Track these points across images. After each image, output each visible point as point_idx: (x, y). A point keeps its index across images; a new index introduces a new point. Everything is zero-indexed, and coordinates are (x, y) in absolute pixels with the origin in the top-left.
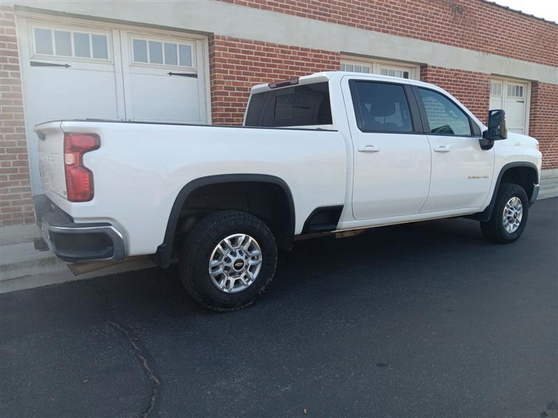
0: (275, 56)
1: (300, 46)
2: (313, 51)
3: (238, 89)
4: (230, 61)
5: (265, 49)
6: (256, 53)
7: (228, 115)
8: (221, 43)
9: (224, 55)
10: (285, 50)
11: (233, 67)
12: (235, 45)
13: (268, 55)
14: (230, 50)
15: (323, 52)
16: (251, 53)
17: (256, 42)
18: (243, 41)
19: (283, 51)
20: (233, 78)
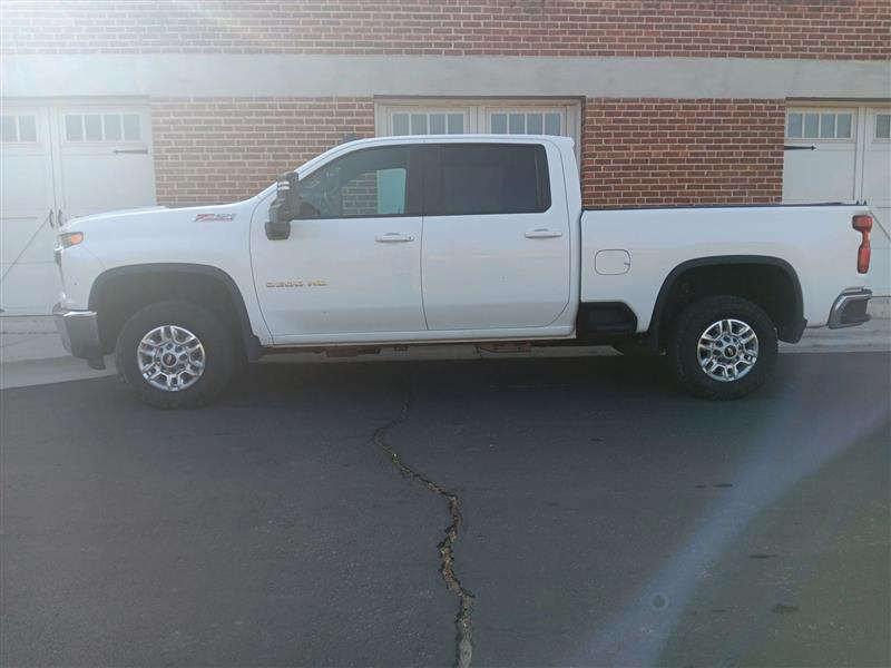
0: (672, 114)
1: (714, 96)
2: (736, 101)
3: (615, 162)
4: (605, 128)
5: (657, 108)
6: (644, 114)
7: (600, 195)
8: (595, 107)
9: (598, 121)
10: (688, 104)
11: (609, 135)
12: (614, 107)
13: (662, 114)
14: (608, 114)
15: (753, 101)
16: (637, 114)
17: (644, 100)
18: (625, 100)
19: (685, 107)
20: (610, 148)
